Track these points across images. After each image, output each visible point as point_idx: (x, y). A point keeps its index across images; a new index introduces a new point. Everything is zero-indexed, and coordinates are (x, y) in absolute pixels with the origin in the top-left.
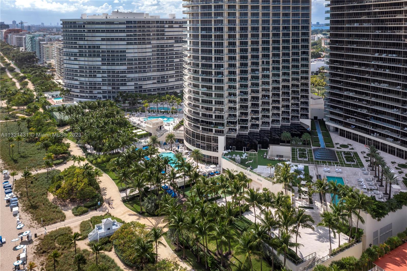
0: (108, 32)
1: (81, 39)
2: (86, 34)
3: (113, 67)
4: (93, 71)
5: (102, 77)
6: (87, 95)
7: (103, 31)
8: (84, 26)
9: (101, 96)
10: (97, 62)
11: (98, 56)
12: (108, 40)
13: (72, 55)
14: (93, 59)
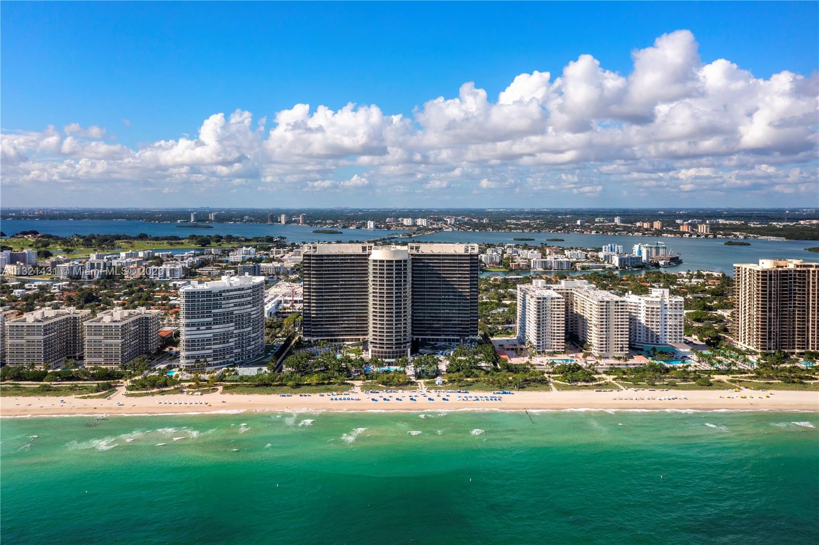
0: (239, 297)
1: (217, 308)
2: (223, 302)
3: (242, 330)
4: (225, 337)
5: (236, 341)
6: (221, 361)
7: (235, 298)
9: (233, 359)
10: (231, 327)
11: (232, 322)
12: (239, 305)
13: (203, 325)
14: (227, 325)
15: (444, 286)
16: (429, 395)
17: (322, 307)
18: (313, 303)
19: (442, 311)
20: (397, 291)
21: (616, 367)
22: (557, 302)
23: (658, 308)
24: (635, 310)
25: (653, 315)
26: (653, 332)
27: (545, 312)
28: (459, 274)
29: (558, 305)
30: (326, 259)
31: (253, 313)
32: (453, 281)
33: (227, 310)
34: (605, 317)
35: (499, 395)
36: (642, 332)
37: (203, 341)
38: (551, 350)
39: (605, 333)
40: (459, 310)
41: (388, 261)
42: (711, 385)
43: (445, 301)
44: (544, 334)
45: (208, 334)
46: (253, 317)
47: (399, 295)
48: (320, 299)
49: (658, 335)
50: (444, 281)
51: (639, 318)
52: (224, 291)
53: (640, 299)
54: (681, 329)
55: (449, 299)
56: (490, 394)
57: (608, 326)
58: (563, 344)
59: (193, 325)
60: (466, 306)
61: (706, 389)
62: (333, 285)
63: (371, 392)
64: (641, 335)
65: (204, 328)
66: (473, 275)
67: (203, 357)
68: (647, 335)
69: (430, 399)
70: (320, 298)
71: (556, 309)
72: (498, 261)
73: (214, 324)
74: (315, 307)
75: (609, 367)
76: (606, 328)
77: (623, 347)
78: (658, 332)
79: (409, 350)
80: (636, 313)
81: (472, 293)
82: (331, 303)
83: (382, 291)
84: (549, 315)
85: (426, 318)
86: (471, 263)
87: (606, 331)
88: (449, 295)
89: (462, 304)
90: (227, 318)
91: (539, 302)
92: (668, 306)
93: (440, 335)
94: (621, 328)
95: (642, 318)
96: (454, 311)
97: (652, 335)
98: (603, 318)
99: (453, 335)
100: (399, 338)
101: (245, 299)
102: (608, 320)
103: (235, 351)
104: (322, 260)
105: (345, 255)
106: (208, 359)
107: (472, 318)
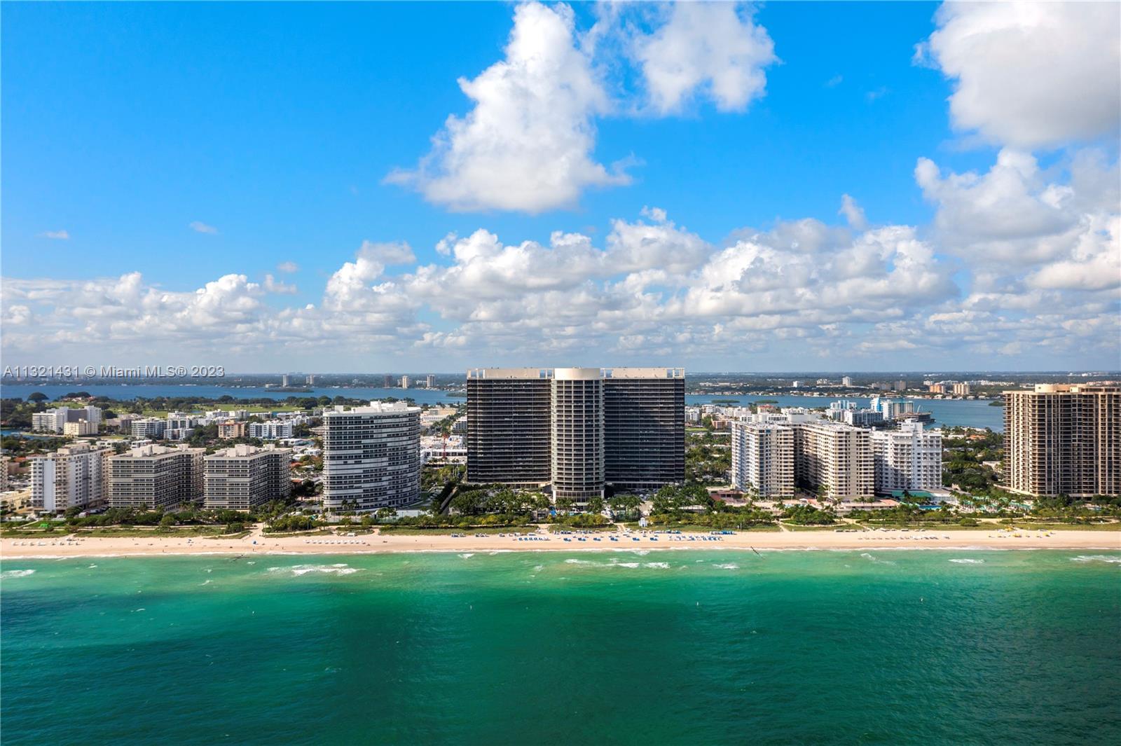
0: (393, 426)
1: (366, 438)
2: (375, 431)
3: (397, 467)
4: (377, 475)
5: (390, 480)
6: (372, 504)
7: (389, 427)
8: (372, 422)
9: (387, 502)
10: (384, 462)
11: (385, 456)
13: (351, 458)
14: (380, 460)
15: (642, 419)
16: (633, 536)
17: (491, 444)
18: (480, 440)
19: (641, 450)
20: (587, 418)
21: (860, 509)
22: (785, 435)
23: (909, 445)
24: (881, 448)
25: (903, 454)
26: (902, 475)
27: (769, 448)
28: (661, 403)
29: (785, 439)
30: (495, 386)
31: (409, 447)
32: (654, 412)
33: (379, 441)
34: (844, 451)
35: (718, 535)
36: (889, 476)
37: (351, 477)
38: (778, 495)
39: (844, 471)
40: (661, 448)
41: (576, 382)
42: (977, 526)
43: (644, 437)
44: (769, 476)
45: (357, 470)
46: (409, 452)
47: (589, 423)
48: (488, 435)
49: (910, 479)
50: (643, 412)
51: (886, 459)
52: (376, 418)
53: (886, 435)
54: (938, 471)
55: (648, 435)
56: (707, 535)
57: (848, 463)
58: (793, 487)
59: (339, 458)
60: (670, 444)
61: (972, 529)
62: (504, 417)
63: (562, 533)
64: (889, 480)
65: (353, 461)
66: (678, 405)
67: (351, 497)
68: (896, 479)
69: (634, 539)
70: (489, 433)
71: (783, 445)
72: (696, 419)
73: (365, 457)
74: (482, 444)
75: (850, 510)
76: (846, 465)
77: (867, 489)
78: (910, 475)
79: (603, 492)
80: (881, 452)
81: (677, 427)
82: (501, 440)
83: (569, 419)
84: (774, 452)
85: (620, 459)
86: (676, 390)
87: (846, 469)
88: (648, 430)
89: (665, 441)
90: (377, 451)
91: (762, 436)
92: (922, 443)
93: (637, 480)
94: (864, 465)
95: (890, 459)
96: (655, 450)
97: (903, 479)
98: (842, 453)
99: (654, 480)
100: (590, 476)
101: (401, 429)
102: (848, 455)
103: (389, 492)
104: (491, 386)
105: (519, 381)
106: (358, 501)
107: (677, 459)
